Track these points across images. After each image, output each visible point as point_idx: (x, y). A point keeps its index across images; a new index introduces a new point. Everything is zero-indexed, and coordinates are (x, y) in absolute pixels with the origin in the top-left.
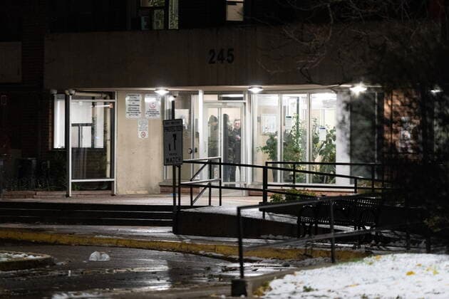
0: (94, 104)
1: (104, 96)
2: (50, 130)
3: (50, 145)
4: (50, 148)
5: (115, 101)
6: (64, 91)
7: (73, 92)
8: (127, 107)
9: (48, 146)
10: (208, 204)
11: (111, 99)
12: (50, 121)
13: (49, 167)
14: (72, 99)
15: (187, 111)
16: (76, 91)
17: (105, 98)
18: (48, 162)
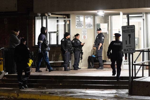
0: (58, 21)
1: (64, 16)
2: (33, 35)
3: (33, 43)
4: (33, 45)
5: (71, 19)
6: (44, 14)
7: (50, 14)
8: (76, 22)
9: (32, 44)
10: (142, 76)
11: (68, 18)
12: (33, 31)
13: (33, 54)
14: (49, 18)
15: (107, 24)
16: (52, 14)
17: (64, 18)
18: (33, 52)
